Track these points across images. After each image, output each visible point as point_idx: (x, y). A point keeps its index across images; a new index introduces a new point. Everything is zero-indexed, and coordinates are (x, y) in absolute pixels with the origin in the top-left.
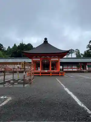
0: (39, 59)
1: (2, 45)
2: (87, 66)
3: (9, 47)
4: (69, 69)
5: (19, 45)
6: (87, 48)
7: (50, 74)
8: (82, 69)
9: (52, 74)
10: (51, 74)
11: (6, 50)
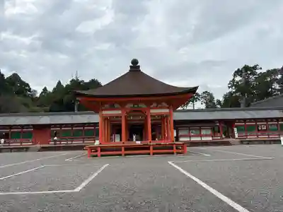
0: (120, 112)
1: (28, 85)
2: (235, 129)
3: (45, 89)
4: (193, 136)
5: (69, 83)
6: (229, 87)
7: (148, 149)
8: (223, 136)
9: (155, 151)
10: (151, 151)
11: (38, 95)
